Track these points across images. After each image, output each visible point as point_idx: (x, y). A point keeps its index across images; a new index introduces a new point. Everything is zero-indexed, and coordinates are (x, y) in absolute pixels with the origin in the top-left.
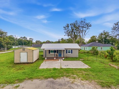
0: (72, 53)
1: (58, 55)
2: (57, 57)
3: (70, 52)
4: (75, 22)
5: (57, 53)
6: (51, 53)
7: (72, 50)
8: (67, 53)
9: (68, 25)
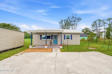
0: (71, 39)
1: (53, 42)
2: (51, 44)
3: (69, 38)
4: (68, 18)
5: (52, 39)
6: (42, 39)
7: (71, 36)
8: (65, 39)
9: (62, 20)
